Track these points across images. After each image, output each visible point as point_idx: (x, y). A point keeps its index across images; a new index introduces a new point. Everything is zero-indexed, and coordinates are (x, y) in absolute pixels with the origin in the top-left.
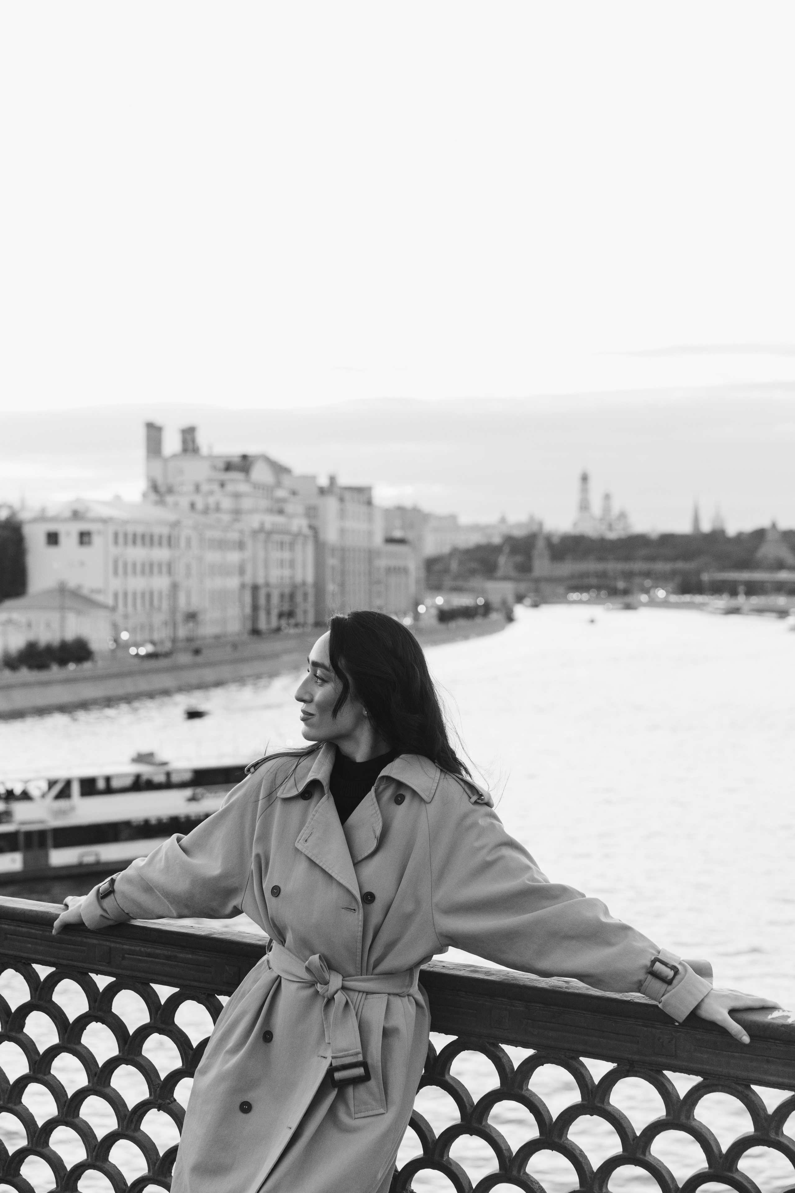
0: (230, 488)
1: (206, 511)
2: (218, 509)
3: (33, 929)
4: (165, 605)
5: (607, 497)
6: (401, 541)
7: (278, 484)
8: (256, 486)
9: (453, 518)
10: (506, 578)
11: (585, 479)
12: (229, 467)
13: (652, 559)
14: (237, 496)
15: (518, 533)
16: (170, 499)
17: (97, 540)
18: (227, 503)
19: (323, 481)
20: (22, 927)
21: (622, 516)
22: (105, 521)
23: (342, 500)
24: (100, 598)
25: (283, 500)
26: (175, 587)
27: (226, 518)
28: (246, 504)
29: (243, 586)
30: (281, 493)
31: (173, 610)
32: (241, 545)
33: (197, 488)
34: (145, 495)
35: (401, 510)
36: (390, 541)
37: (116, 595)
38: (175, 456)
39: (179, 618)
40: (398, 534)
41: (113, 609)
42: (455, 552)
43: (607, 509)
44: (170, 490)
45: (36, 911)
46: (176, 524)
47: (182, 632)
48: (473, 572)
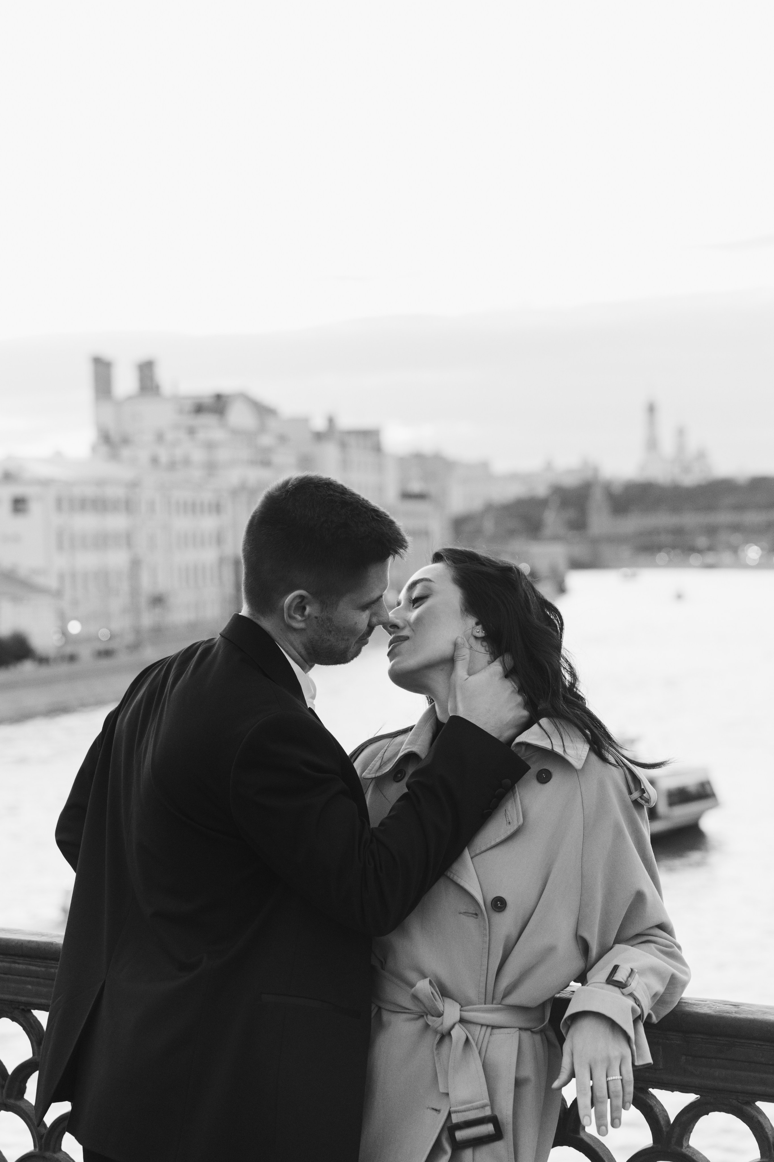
0: (201, 435)
1: (172, 466)
2: (187, 462)
3: (33, 965)
4: (125, 587)
5: (681, 433)
6: (421, 497)
7: (262, 429)
8: (236, 432)
9: (484, 466)
10: (556, 538)
11: (651, 409)
12: (199, 409)
13: (739, 508)
14: (210, 446)
15: (570, 481)
16: (126, 452)
17: (35, 508)
18: (198, 455)
19: (319, 424)
20: (19, 963)
21: (701, 455)
22: (45, 483)
23: (343, 445)
24: (40, 580)
25: (267, 450)
26: (136, 564)
27: (197, 474)
28: (223, 455)
29: (221, 561)
30: (266, 440)
31: (135, 591)
32: (217, 508)
33: (160, 437)
34: (94, 449)
35: (419, 458)
36: (407, 496)
37: (61, 577)
38: (130, 398)
39: (143, 601)
40: (416, 487)
41: (58, 594)
42: (489, 508)
43: (681, 447)
44: (126, 441)
45: (37, 942)
46: (134, 485)
47: (147, 620)
48: (512, 533)
